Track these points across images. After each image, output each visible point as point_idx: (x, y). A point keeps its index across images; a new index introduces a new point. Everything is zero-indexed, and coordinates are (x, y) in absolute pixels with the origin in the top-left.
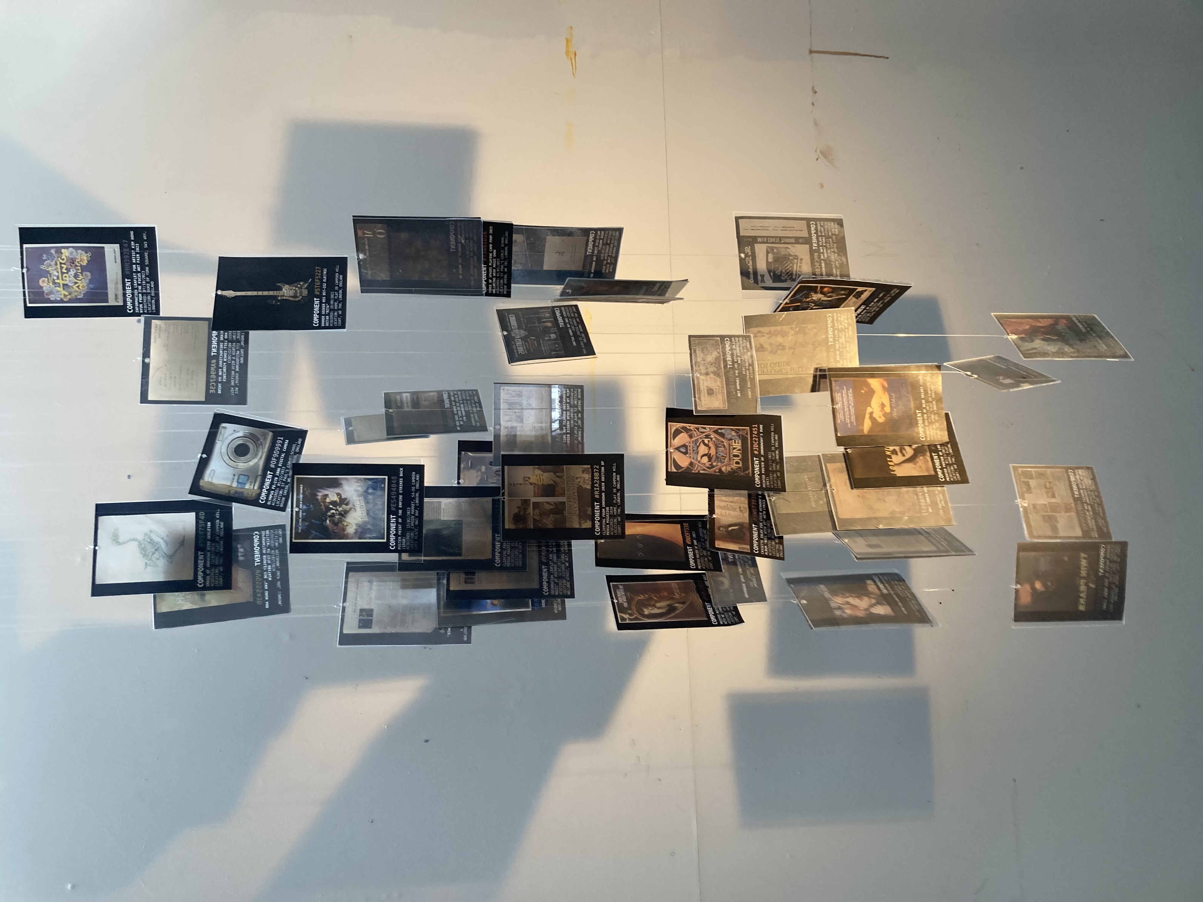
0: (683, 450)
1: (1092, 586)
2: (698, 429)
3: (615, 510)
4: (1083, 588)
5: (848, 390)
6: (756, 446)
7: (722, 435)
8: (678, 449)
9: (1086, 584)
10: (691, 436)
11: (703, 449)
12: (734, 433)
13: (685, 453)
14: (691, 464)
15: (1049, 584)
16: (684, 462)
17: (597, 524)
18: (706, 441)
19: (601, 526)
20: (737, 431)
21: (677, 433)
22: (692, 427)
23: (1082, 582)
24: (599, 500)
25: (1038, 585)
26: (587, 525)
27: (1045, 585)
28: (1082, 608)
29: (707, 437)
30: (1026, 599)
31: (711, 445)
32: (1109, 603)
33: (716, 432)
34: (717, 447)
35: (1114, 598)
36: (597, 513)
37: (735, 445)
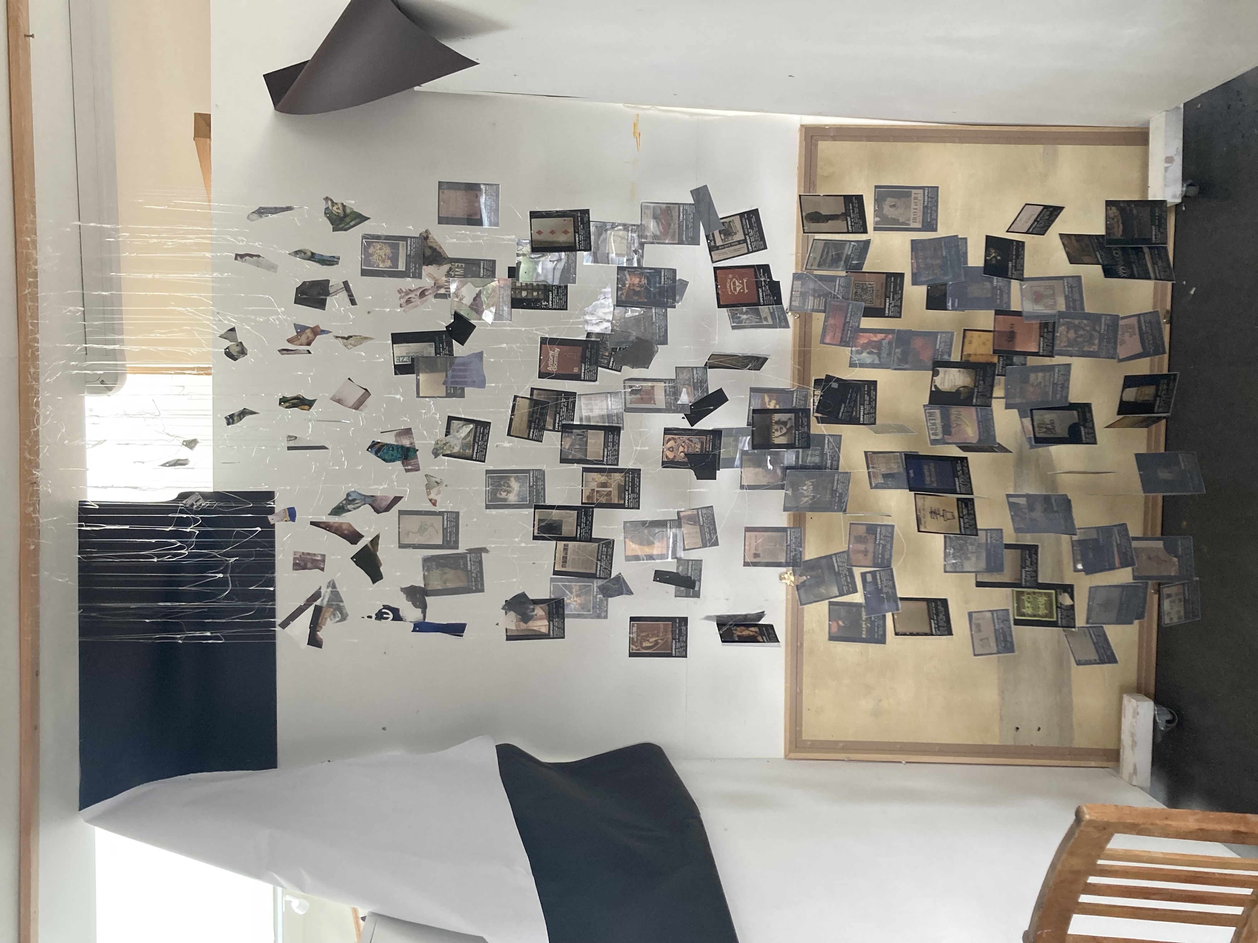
0: (671, 449)
1: (869, 625)
2: (679, 438)
3: (635, 496)
4: (864, 626)
5: (759, 399)
6: (708, 445)
7: (691, 441)
8: (669, 449)
9: (865, 624)
10: (675, 442)
11: (681, 449)
12: (697, 440)
13: (672, 451)
14: (675, 456)
15: (846, 622)
16: (671, 455)
17: (627, 502)
18: (683, 444)
19: (628, 503)
20: (699, 439)
21: (669, 440)
22: (676, 437)
23: (864, 623)
24: (628, 490)
25: (841, 623)
26: (622, 502)
27: (843, 623)
28: (864, 636)
29: (684, 442)
30: (835, 629)
31: (685, 446)
32: (878, 635)
33: (688, 439)
34: (688, 447)
35: (881, 633)
36: (627, 497)
37: (697, 446)
